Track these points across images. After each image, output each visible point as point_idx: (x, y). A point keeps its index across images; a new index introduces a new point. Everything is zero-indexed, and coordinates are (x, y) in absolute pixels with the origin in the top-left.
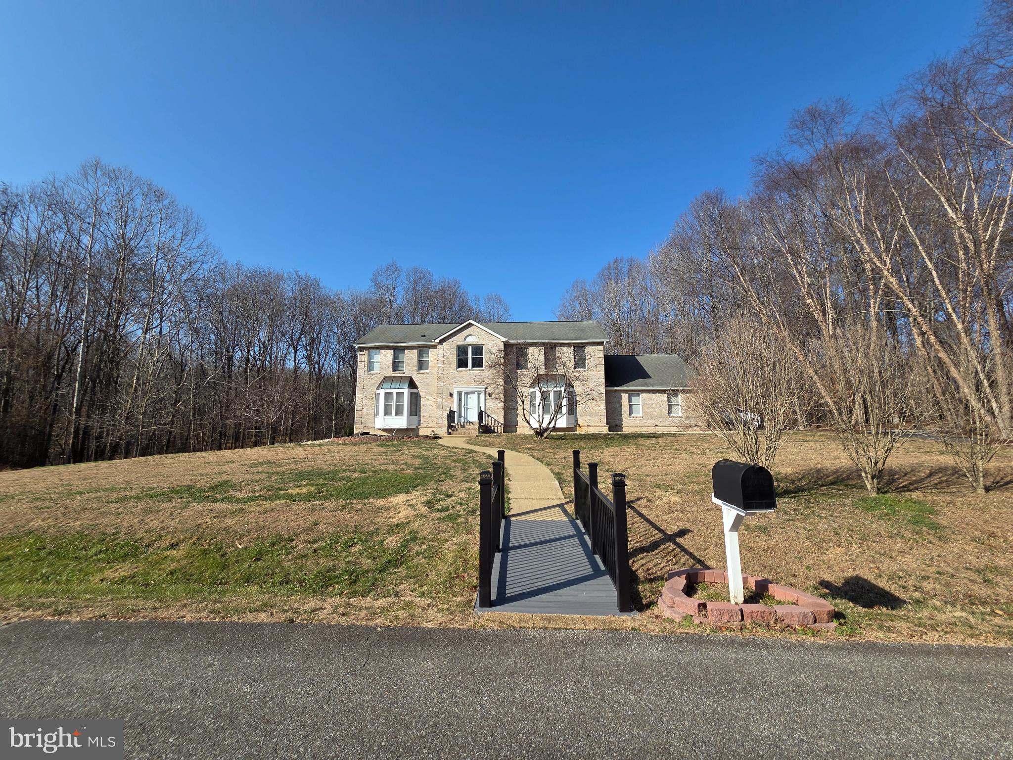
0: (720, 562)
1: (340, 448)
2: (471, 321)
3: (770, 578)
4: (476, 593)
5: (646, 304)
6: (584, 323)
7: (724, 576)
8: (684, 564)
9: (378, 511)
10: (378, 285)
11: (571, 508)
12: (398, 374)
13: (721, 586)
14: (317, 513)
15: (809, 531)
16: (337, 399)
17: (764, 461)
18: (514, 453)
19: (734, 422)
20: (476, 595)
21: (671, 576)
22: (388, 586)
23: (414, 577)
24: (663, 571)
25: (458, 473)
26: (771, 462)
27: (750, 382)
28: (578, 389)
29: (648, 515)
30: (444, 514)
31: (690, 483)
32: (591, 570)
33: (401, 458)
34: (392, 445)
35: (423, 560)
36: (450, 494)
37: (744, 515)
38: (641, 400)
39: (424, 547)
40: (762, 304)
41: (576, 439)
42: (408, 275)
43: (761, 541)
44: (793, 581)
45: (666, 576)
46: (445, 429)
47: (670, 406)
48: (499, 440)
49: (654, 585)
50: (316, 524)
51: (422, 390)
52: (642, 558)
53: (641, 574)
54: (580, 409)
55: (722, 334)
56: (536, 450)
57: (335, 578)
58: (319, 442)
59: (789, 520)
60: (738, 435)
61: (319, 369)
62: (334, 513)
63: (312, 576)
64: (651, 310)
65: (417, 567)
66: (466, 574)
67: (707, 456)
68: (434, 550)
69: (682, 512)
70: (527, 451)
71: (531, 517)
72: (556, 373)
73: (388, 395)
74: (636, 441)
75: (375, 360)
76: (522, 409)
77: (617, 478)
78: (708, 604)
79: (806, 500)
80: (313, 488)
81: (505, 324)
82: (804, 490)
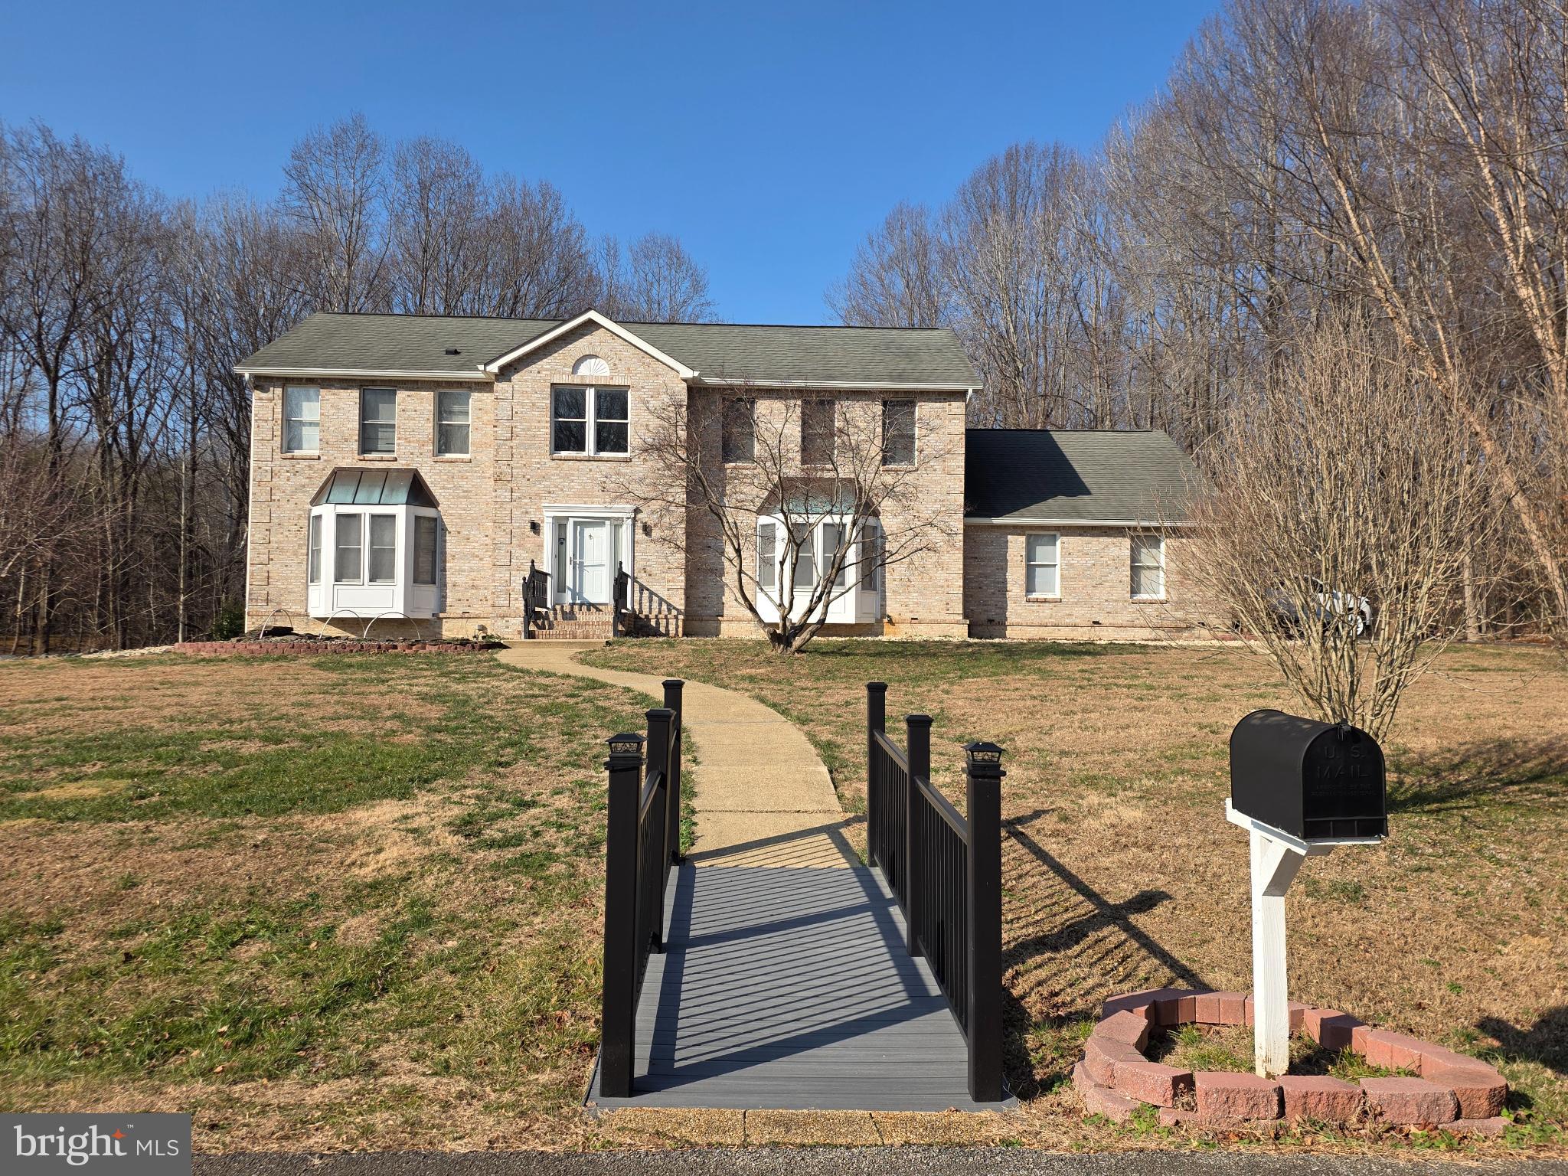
0: (1237, 974)
1: (201, 671)
2: (593, 315)
3: (1358, 1012)
4: (594, 1060)
5: (1089, 284)
6: (914, 334)
7: (1245, 1007)
8: (1147, 979)
9: (317, 846)
10: (308, 190)
11: (858, 836)
12: (375, 461)
13: (1234, 1032)
14: (132, 852)
15: (1465, 896)
16: (190, 530)
17: (1368, 718)
18: (711, 689)
19: (1301, 614)
20: (592, 1066)
21: (1110, 1008)
22: (345, 1049)
23: (421, 1024)
24: (1090, 998)
25: (553, 743)
26: (1387, 719)
27: (1350, 508)
28: (890, 520)
29: (1061, 855)
30: (509, 854)
31: (1176, 774)
32: (904, 995)
33: (388, 700)
34: (360, 666)
35: (448, 979)
36: (528, 798)
37: (1303, 852)
38: (1058, 553)
39: (450, 944)
40: (1403, 296)
41: (879, 654)
42: (402, 164)
43: (1345, 923)
44: (1414, 1018)
45: (1098, 1010)
46: (517, 623)
47: (1135, 570)
48: (670, 654)
49: (1065, 1033)
50: (130, 884)
51: (448, 509)
52: (1040, 966)
53: (1034, 1006)
54: (894, 575)
55: (1290, 375)
56: (772, 681)
57: (189, 1030)
58: (137, 653)
59: (1418, 869)
60: (1307, 653)
61: (130, 438)
62: (186, 854)
63: (118, 1027)
64: (1103, 304)
65: (429, 996)
66: (568, 1013)
67: (1222, 703)
68: (478, 951)
69: (1149, 848)
70: (746, 685)
71: (749, 860)
72: (832, 474)
73: (345, 522)
74: (1040, 663)
75: (306, 417)
76: (735, 570)
77: (979, 756)
78: (1198, 1078)
79: (1465, 819)
80: (122, 784)
81: (693, 329)
82: (1463, 794)
